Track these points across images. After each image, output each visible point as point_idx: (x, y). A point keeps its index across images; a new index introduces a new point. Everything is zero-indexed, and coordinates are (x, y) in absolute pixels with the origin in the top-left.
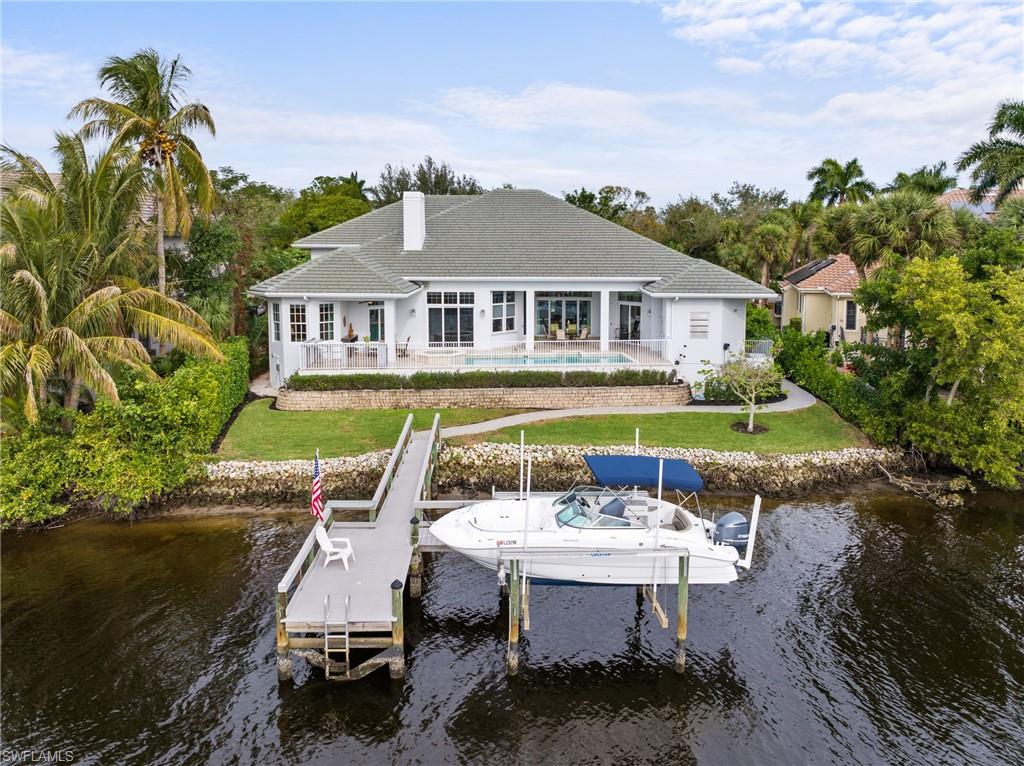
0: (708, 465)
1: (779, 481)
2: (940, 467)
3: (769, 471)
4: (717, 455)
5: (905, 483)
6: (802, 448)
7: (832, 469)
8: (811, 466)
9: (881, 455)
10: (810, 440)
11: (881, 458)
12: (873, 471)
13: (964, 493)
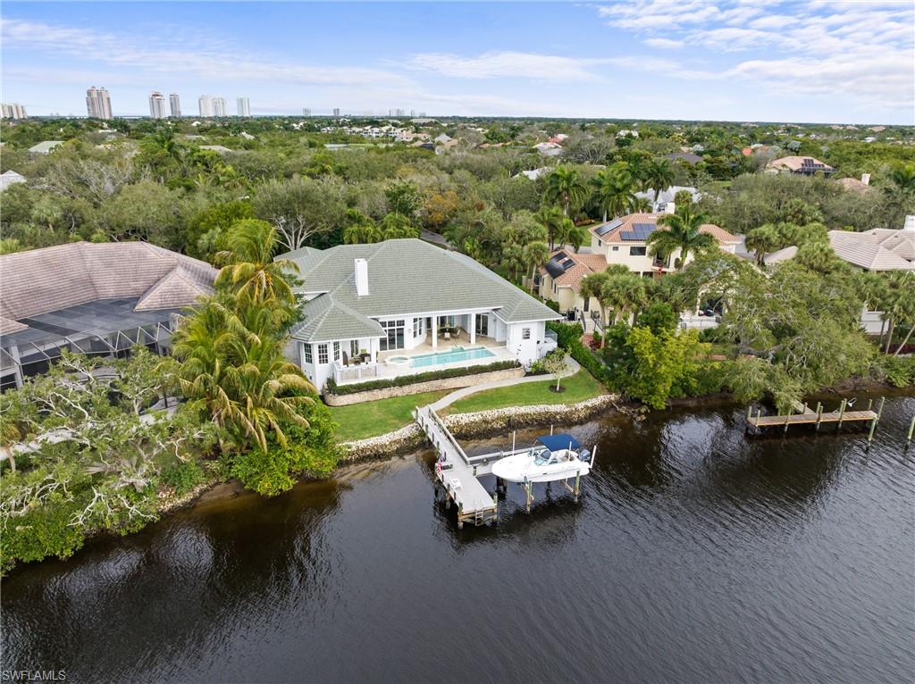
0: (547, 413)
1: (576, 416)
2: (636, 402)
3: (571, 413)
4: (549, 407)
5: (623, 410)
6: (582, 398)
7: (594, 407)
8: (587, 407)
9: (613, 397)
10: (584, 393)
11: (613, 399)
12: (610, 406)
13: (646, 413)
